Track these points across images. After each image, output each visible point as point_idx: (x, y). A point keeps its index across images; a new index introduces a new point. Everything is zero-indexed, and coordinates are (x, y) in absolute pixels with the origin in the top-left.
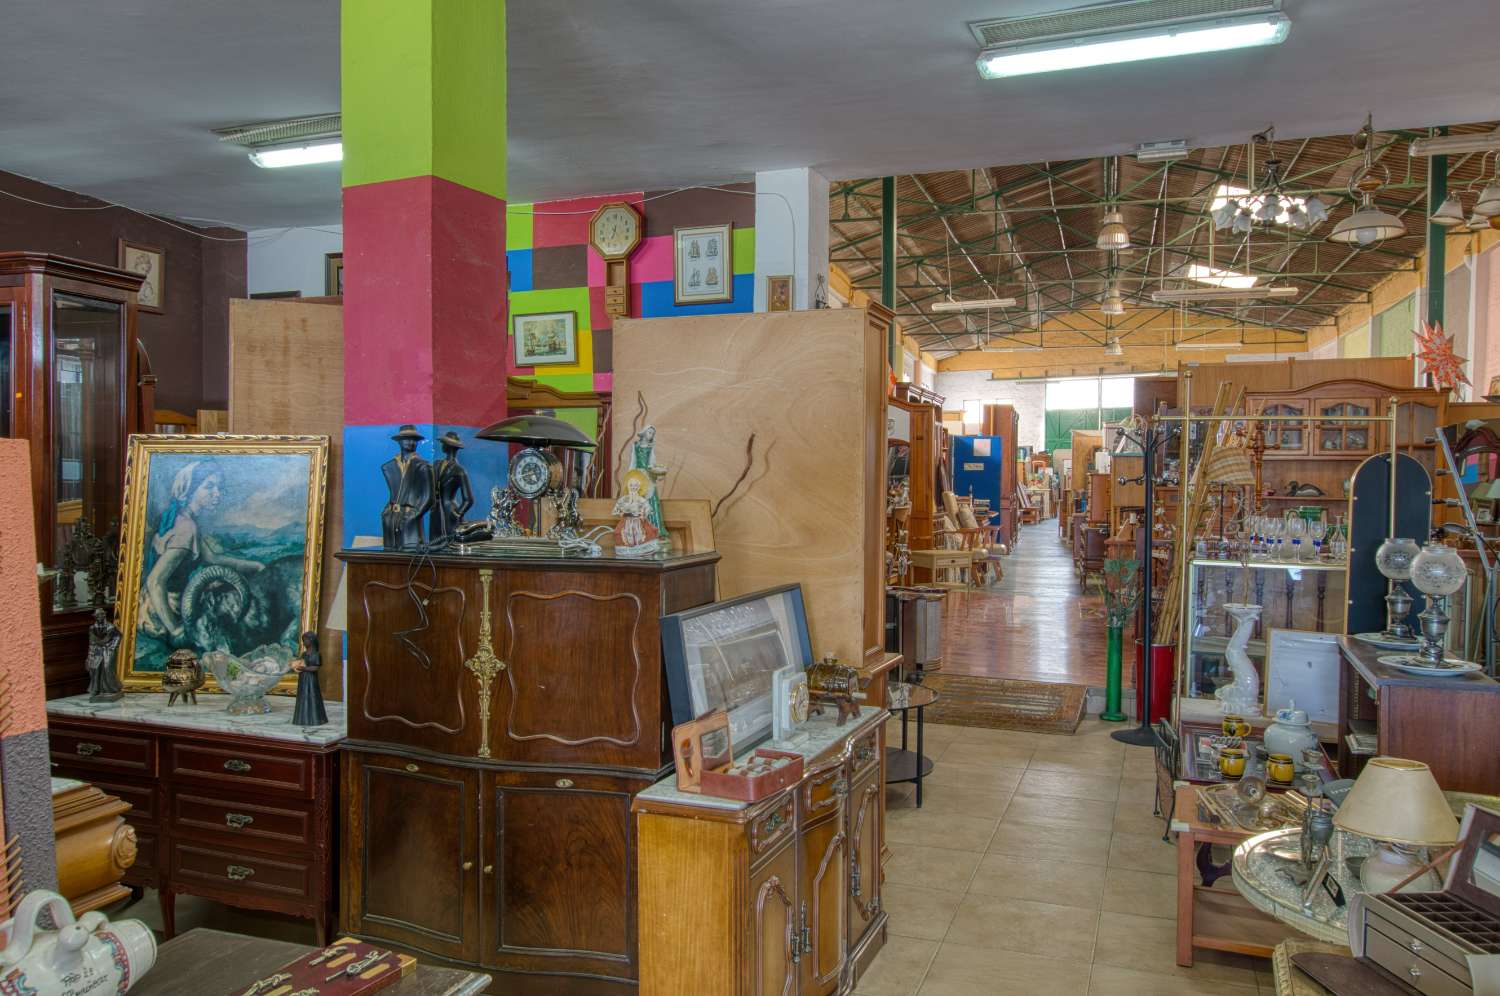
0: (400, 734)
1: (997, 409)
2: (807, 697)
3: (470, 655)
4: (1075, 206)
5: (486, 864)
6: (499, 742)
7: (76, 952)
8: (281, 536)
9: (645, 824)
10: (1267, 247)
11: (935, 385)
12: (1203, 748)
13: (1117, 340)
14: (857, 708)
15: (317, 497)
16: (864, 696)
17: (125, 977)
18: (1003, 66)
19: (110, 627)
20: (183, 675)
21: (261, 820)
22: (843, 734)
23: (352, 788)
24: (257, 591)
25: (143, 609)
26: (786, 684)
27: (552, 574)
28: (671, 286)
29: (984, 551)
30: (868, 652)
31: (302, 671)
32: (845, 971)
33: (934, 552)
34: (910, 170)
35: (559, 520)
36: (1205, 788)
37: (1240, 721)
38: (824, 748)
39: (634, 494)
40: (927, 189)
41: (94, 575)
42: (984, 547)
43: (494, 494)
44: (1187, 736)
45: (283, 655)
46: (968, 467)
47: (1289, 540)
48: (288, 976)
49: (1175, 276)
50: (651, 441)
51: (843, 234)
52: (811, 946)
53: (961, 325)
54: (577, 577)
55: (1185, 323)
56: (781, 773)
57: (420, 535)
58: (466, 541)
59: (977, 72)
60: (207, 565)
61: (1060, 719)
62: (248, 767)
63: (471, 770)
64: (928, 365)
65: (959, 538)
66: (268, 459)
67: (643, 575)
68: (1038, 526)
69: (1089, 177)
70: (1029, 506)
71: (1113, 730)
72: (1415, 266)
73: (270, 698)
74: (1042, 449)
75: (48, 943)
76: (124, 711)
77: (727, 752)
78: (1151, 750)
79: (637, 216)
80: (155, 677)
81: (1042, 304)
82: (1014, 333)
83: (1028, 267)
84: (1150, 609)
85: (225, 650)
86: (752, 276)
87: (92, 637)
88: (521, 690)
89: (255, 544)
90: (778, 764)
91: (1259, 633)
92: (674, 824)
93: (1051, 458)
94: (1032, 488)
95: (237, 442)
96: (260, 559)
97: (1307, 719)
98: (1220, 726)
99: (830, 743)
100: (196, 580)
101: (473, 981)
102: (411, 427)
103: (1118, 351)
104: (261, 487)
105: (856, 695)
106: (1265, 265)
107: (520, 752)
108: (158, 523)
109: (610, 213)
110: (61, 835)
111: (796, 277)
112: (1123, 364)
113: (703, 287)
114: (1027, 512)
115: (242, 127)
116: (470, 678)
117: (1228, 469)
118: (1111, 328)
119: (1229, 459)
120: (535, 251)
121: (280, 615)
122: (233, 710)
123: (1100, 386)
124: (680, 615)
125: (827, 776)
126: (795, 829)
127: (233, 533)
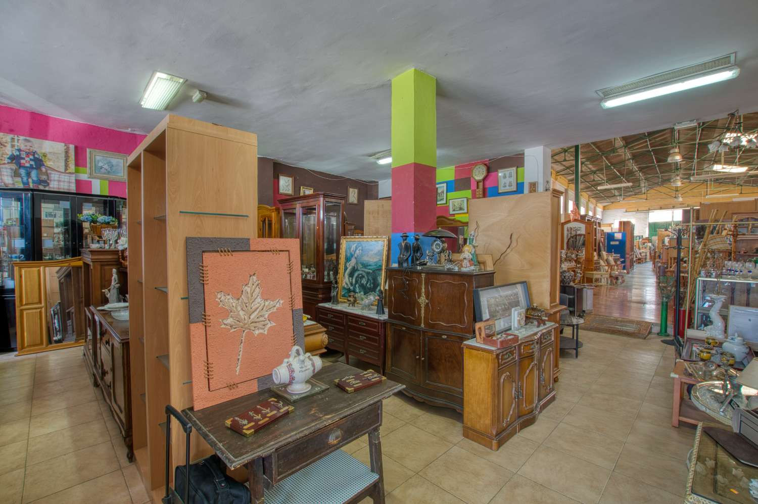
0: (402, 319)
1: (624, 223)
2: (524, 317)
3: (419, 298)
4: (660, 147)
5: (423, 357)
6: (426, 324)
7: (303, 361)
8: (376, 264)
9: (466, 351)
10: (752, 155)
11: (603, 215)
12: (694, 349)
13: (680, 195)
14: (545, 322)
15: (385, 253)
16: (546, 318)
17: (314, 370)
18: (611, 104)
19: (336, 286)
20: (352, 299)
21: (368, 339)
22: (538, 330)
23: (389, 333)
24: (370, 278)
25: (344, 282)
26: (516, 313)
27: (442, 276)
28: (497, 188)
29: (617, 273)
30: (552, 305)
31: (378, 300)
32: (536, 406)
33: (594, 272)
34: (589, 141)
35: (445, 260)
36: (689, 363)
37: (714, 339)
38: (529, 334)
39: (467, 252)
40: (596, 147)
41: (334, 272)
42: (617, 271)
43: (427, 252)
44: (688, 343)
45: (375, 295)
46: (612, 243)
47: (747, 271)
48: (354, 377)
49: (707, 169)
50: (474, 236)
51: (564, 166)
52: (523, 396)
53: (612, 193)
54: (449, 277)
55: (712, 187)
56: (510, 340)
57: (408, 263)
58: (420, 265)
59: (601, 107)
60: (358, 271)
61: (639, 333)
62: (365, 324)
63: (419, 330)
64: (600, 208)
65: (607, 268)
66: (373, 242)
67: (468, 277)
68: (644, 264)
69: (665, 136)
70: (640, 257)
71: (662, 339)
73: (371, 307)
74: (647, 236)
75: (297, 359)
76: (339, 307)
77: (495, 332)
78: (673, 347)
79: (486, 167)
80: (345, 299)
81: (646, 184)
82: (635, 195)
83: (640, 171)
84: (679, 295)
85: (362, 293)
86: (523, 183)
87: (332, 288)
88: (433, 308)
89: (370, 265)
90: (510, 337)
91: (725, 306)
92: (474, 352)
93: (651, 239)
94: (641, 251)
95: (366, 238)
96: (371, 270)
97: (744, 341)
98: (704, 341)
99: (532, 333)
100: (356, 275)
101: (401, 386)
102: (405, 233)
103: (681, 199)
104: (372, 251)
105: (544, 318)
106: (751, 162)
107: (433, 326)
108: (348, 259)
109: (477, 167)
110: (306, 336)
111: (539, 181)
112: (683, 204)
113: (508, 187)
114: (639, 259)
115: (375, 154)
116: (419, 305)
117: (716, 243)
118: (677, 191)
119: (717, 239)
120: (456, 180)
121: (376, 284)
122: (362, 309)
123: (673, 212)
124: (479, 289)
125: (531, 343)
126: (517, 359)
127: (364, 262)
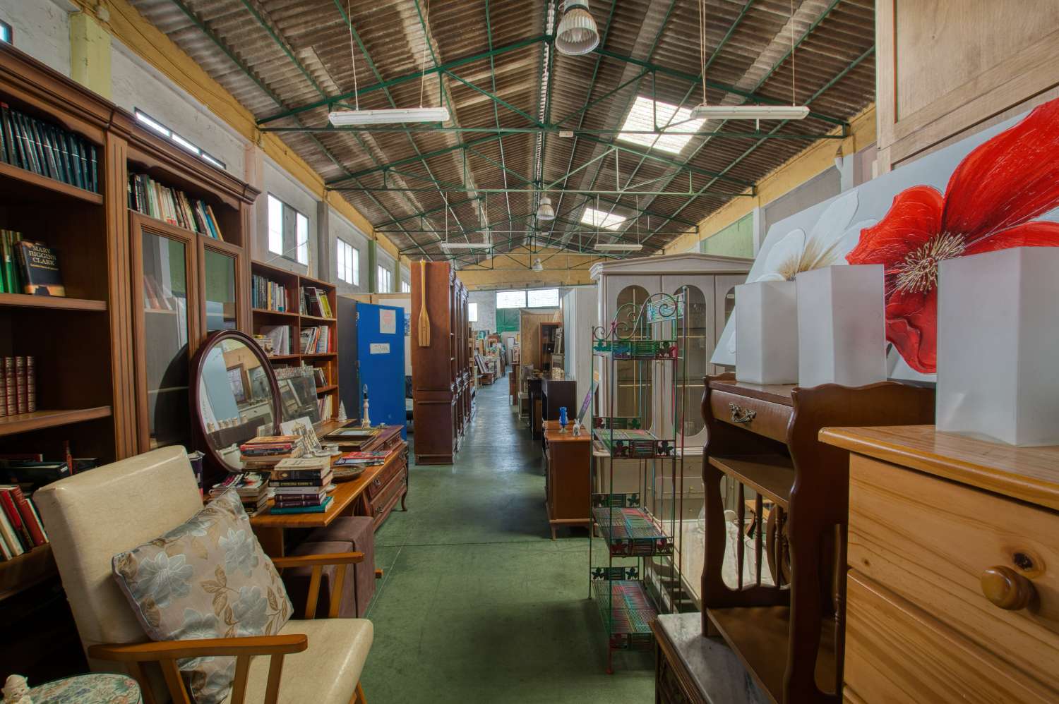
68: (493, 386)
70: (486, 371)
72: (753, 192)
74: (494, 331)
93: (500, 337)
114: (484, 377)
